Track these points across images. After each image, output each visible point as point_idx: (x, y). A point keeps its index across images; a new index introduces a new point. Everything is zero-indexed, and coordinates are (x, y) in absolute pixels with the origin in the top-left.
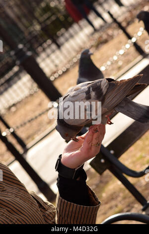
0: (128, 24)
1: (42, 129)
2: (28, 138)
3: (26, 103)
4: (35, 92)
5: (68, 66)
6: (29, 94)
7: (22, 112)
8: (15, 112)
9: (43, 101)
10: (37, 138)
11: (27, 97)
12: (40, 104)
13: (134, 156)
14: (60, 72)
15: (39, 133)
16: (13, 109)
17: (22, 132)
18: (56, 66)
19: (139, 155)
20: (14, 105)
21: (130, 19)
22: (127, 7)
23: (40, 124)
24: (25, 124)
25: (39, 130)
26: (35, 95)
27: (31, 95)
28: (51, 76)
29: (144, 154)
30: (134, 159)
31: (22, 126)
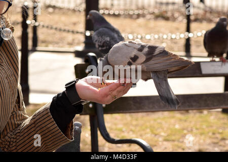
0: (196, 20)
1: (61, 44)
2: (44, 42)
3: (64, 13)
4: (79, 11)
5: (122, 13)
6: (73, 8)
7: (56, 17)
8: (50, 13)
9: (80, 23)
10: (51, 48)
11: (69, 9)
12: (75, 24)
13: (116, 124)
14: (112, 12)
15: (56, 45)
16: (51, 10)
17: (43, 33)
18: (112, 5)
19: (120, 126)
20: (54, 7)
21: (200, 17)
22: (206, 6)
23: (62, 39)
24: (52, 28)
25: (57, 43)
26: (77, 13)
27: (74, 11)
28: (102, 9)
29: (124, 129)
30: (114, 127)
31: (47, 27)
